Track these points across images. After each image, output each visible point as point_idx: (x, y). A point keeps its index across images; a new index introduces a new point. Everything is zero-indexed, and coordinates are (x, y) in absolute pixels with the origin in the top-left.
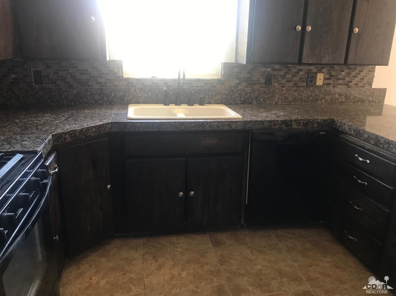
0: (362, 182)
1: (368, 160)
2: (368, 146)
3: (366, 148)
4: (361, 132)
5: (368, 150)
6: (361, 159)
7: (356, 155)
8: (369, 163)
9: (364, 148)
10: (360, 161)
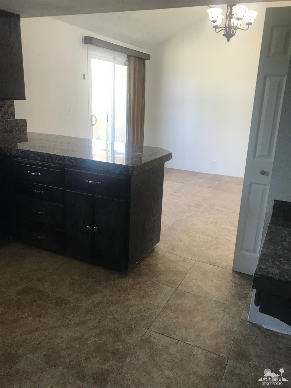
0: (39, 191)
1: (39, 173)
2: (36, 162)
3: (35, 164)
4: (27, 153)
5: (37, 165)
6: (33, 174)
7: (28, 172)
8: (40, 175)
9: (34, 165)
10: (33, 175)
